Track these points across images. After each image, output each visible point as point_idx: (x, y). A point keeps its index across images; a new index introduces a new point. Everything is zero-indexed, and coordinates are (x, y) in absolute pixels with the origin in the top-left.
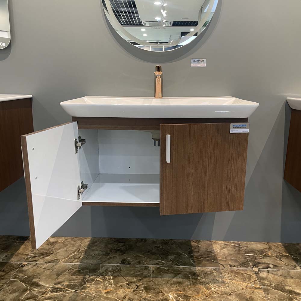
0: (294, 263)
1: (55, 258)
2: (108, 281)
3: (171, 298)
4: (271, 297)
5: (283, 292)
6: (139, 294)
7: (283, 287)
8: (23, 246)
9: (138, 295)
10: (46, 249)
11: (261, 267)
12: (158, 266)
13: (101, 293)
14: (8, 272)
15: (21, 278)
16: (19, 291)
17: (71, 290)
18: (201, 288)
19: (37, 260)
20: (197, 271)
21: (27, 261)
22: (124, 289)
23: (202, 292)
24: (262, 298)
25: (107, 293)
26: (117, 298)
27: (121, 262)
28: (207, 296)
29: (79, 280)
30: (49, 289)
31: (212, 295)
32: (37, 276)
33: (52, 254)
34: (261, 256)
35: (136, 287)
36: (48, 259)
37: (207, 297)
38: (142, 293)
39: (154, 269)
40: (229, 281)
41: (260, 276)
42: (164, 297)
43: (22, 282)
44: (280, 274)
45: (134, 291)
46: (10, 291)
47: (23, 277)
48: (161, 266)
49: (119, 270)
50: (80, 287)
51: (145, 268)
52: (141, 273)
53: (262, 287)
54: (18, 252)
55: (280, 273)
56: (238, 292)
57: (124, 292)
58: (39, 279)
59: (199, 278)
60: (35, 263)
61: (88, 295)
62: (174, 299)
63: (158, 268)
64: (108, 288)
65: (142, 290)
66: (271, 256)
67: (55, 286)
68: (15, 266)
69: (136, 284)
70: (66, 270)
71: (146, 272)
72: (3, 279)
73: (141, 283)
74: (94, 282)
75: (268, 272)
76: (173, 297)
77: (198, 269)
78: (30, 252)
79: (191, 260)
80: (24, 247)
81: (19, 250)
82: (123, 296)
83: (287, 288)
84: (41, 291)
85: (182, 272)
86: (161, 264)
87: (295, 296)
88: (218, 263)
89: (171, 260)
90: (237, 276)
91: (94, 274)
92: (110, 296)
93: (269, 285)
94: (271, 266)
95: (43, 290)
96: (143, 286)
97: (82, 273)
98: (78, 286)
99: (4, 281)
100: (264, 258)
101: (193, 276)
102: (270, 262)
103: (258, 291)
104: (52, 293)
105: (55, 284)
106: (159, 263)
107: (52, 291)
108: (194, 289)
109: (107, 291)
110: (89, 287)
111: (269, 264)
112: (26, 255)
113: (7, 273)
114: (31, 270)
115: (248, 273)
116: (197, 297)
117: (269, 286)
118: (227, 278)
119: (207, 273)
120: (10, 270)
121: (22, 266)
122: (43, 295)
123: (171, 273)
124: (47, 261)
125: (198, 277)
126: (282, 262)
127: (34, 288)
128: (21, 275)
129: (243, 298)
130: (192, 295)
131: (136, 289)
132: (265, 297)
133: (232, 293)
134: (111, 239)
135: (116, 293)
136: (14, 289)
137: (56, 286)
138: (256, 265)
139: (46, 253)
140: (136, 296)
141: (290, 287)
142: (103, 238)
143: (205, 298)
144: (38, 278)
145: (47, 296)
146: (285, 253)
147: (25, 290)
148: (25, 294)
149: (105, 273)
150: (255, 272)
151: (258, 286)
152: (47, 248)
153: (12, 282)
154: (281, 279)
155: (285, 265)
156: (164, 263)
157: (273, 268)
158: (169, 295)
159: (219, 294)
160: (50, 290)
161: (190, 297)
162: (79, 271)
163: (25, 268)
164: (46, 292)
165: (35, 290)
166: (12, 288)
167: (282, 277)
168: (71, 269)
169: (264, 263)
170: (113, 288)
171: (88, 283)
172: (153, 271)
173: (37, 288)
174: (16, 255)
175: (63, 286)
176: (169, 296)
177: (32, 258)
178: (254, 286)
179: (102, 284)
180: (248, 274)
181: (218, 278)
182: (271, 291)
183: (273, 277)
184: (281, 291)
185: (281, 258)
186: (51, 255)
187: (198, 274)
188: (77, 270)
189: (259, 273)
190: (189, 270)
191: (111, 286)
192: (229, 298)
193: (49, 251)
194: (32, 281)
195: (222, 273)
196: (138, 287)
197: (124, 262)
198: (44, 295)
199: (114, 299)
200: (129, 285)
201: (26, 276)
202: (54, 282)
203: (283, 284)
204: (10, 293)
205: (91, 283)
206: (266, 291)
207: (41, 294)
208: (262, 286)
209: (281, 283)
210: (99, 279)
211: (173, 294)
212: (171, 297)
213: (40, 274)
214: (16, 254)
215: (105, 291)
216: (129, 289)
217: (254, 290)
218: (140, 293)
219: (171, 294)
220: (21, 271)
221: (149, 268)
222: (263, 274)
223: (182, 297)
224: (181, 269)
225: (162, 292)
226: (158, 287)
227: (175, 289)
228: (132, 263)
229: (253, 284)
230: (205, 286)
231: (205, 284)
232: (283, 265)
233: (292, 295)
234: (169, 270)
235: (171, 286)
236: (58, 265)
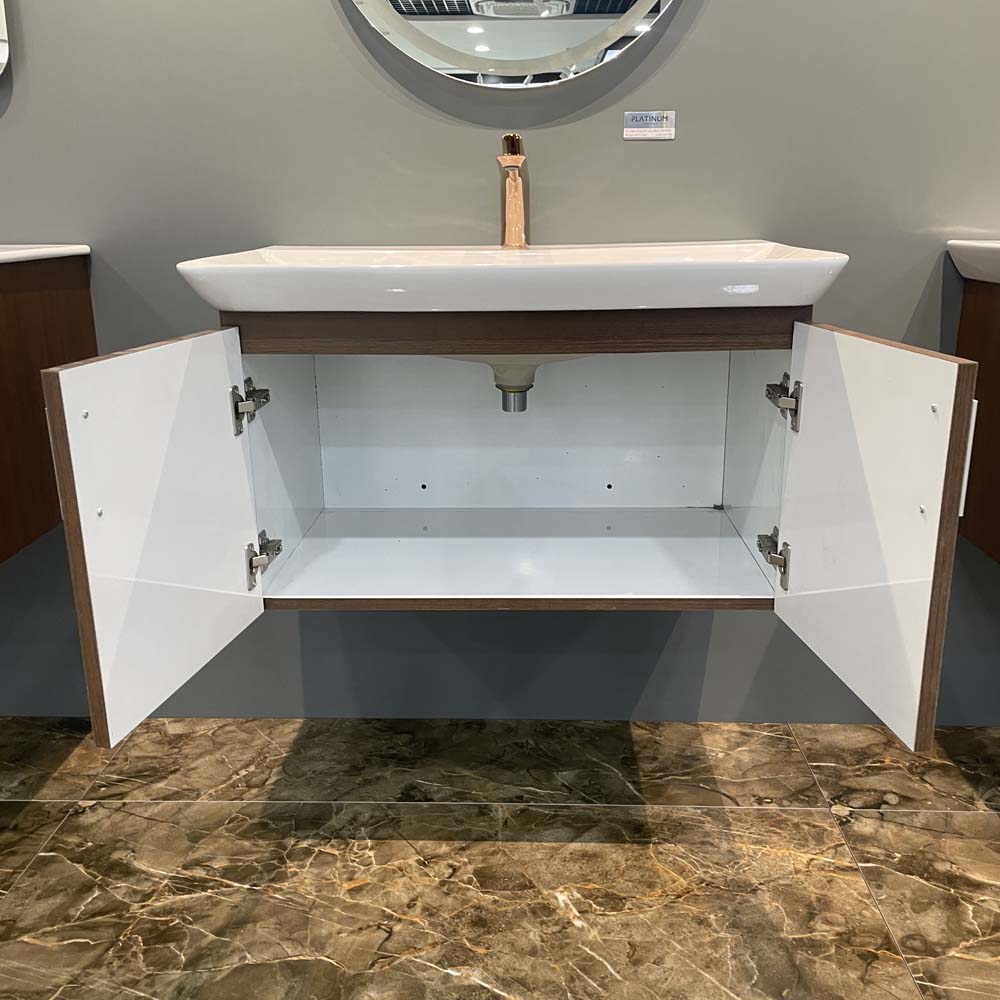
0: (967, 789)
1: (185, 786)
2: (356, 853)
3: (562, 905)
4: (889, 897)
5: (927, 879)
6: (457, 892)
7: (927, 863)
8: (78, 751)
9: (455, 898)
10: (155, 758)
11: (857, 803)
12: (522, 805)
13: (334, 891)
14: (32, 833)
15: (73, 849)
16: (66, 890)
17: (236, 884)
18: (661, 872)
19: (127, 793)
20: (649, 820)
21: (93, 795)
22: (410, 878)
23: (665, 886)
24: (860, 898)
25: (354, 891)
26: (387, 907)
27: (402, 794)
28: (680, 897)
29: (264, 852)
30: (166, 882)
31: (696, 892)
32: (127, 843)
33: (174, 772)
34: (859, 770)
35: (450, 871)
36: (161, 788)
37: (680, 900)
38: (468, 889)
39: (507, 815)
40: (753, 847)
41: (854, 831)
42: (541, 901)
43: (78, 863)
44: (919, 825)
45: (443, 883)
46: (39, 892)
47: (80, 845)
48: (532, 803)
49: (393, 819)
50: (265, 874)
51: (480, 812)
52: (466, 826)
53: (860, 865)
54: (61, 767)
55: (919, 821)
56: (781, 882)
57: (408, 888)
58: (133, 851)
59: (654, 839)
60: (118, 803)
61: (291, 900)
62: (571, 906)
63: (523, 811)
64: (356, 876)
65: (470, 882)
66: (891, 769)
67: (185, 872)
68: (54, 812)
69: (451, 862)
70: (220, 824)
71: (482, 824)
72: (13, 853)
73: (466, 860)
74: (311, 860)
75: (882, 817)
76: (569, 902)
77: (652, 811)
78: (101, 770)
79: (628, 784)
80: (84, 752)
81: (66, 762)
82: (405, 900)
83: (942, 867)
84: (139, 888)
85: (599, 821)
86: (532, 800)
87: (966, 893)
88: (718, 792)
89: (563, 785)
90: (779, 831)
91: (312, 833)
92: (364, 901)
93: (882, 858)
94: (892, 799)
95: (146, 887)
96: (470, 868)
97: (273, 830)
98: (261, 872)
99: (16, 860)
100: (868, 774)
101: (637, 836)
102: (889, 788)
103: (847, 878)
104: (174, 894)
105: (185, 867)
106: (526, 796)
107: (175, 887)
108: (638, 875)
109: (353, 885)
110: (295, 874)
111: (885, 793)
112: (89, 776)
113: (27, 834)
114: (107, 823)
115: (816, 824)
116: (646, 900)
117: (884, 862)
118: (746, 839)
119: (680, 823)
120: (36, 826)
121: (77, 813)
122: (144, 901)
123: (566, 825)
124: (158, 793)
125: (650, 837)
126: (927, 785)
127: (116, 879)
128: (73, 839)
129: (796, 901)
130: (632, 894)
131: (450, 877)
132: (869, 896)
133: (761, 884)
134: (368, 721)
135: (382, 892)
136: (50, 883)
137: (188, 873)
138: (841, 796)
139: (155, 770)
140: (450, 900)
141: (952, 863)
142: (343, 721)
143: (673, 902)
144: (128, 849)
145: (158, 904)
146: (940, 757)
147: (87, 888)
148: (85, 899)
149: (349, 830)
150: (839, 818)
151: (846, 863)
152: (160, 755)
153: (45, 862)
154: (925, 838)
155: (936, 794)
156: (541, 796)
157: (898, 805)
158: (557, 894)
159: (718, 887)
160: (166, 885)
161: (624, 898)
162: (264, 825)
163: (88, 819)
164: (154, 891)
165: (117, 888)
166: (45, 880)
167: (926, 832)
168: (237, 817)
169: (869, 790)
170: (374, 874)
171: (292, 861)
172: (506, 822)
173: (125, 882)
174: (55, 779)
175: (211, 873)
176: (556, 898)
177: (109, 785)
178: (833, 863)
179: (339, 864)
180: (815, 826)
181: (717, 840)
182: (890, 879)
183: (896, 835)
184: (921, 876)
185: (924, 773)
186: (171, 777)
187: (653, 827)
188: (255, 820)
189: (853, 821)
190: (622, 816)
191: (368, 870)
192: (752, 900)
193: (163, 764)
194: (110, 860)
195: (729, 825)
196: (455, 870)
197: (412, 793)
198: (149, 902)
199: (377, 909)
200: (424, 865)
201: (90, 844)
202: (181, 860)
203: (930, 856)
204: (39, 898)
205: (301, 863)
206: (874, 877)
207: (139, 899)
208: (860, 862)
209: (922, 852)
210: (328, 849)
211: (570, 891)
212: (564, 901)
213: (134, 835)
214: (56, 774)
215: (346, 886)
216: (427, 878)
217: (834, 875)
218: (461, 889)
219: (562, 892)
220: (76, 829)
221: (491, 811)
222: (866, 826)
223: (599, 899)
224: (597, 813)
225: (532, 886)
226: (520, 870)
227: (575, 874)
228: (436, 797)
229: (830, 856)
230: (674, 864)
231: (675, 859)
232: (931, 796)
233: (954, 888)
234: (556, 816)
235: (564, 866)
236: (194, 808)
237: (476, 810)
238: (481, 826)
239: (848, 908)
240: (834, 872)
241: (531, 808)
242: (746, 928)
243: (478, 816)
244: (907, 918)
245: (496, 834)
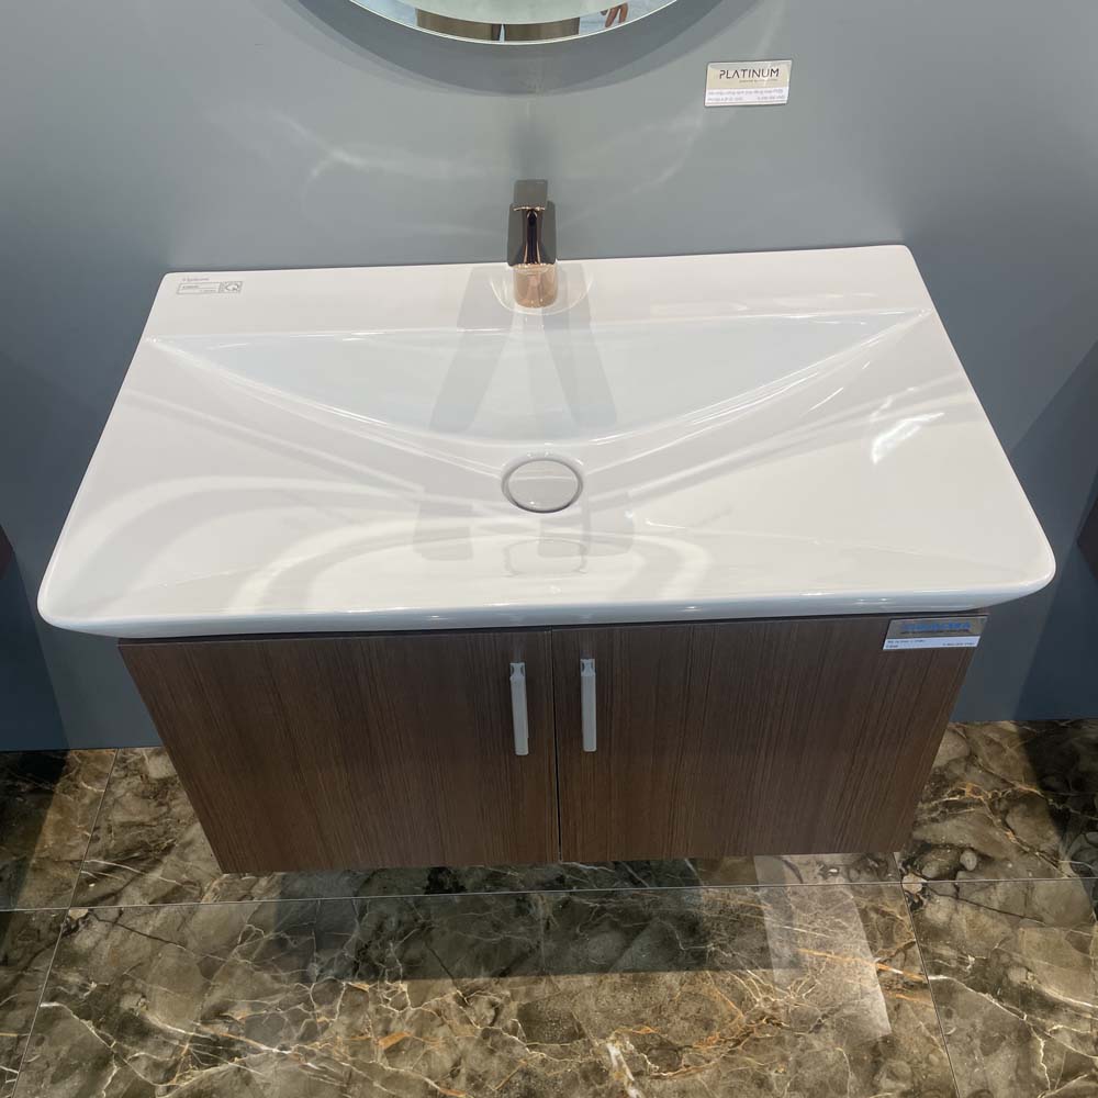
0: (1052, 839)
1: (184, 877)
2: (388, 988)
3: (615, 1063)
4: (960, 1030)
5: (999, 999)
6: (503, 1048)
7: (1001, 970)
8: (52, 816)
9: (500, 1057)
10: (142, 824)
11: (931, 871)
12: (563, 895)
13: (371, 1054)
14: (25, 969)
15: (76, 995)
16: (80, 1065)
17: (264, 1048)
18: (718, 1001)
19: (120, 891)
20: (705, 912)
21: (83, 897)
22: (450, 1027)
23: (722, 1025)
24: (928, 1034)
25: (393, 1052)
26: (430, 1077)
27: (429, 879)
28: (738, 1042)
29: (288, 991)
30: (187, 1046)
31: (756, 1034)
32: (134, 981)
33: (168, 849)
34: (935, 809)
35: (492, 1013)
36: (158, 882)
37: (739, 1048)
38: (514, 1043)
39: (549, 914)
40: (816, 953)
41: (926, 919)
42: (591, 1058)
43: (87, 1020)
44: (996, 906)
45: (486, 1034)
46: (52, 1070)
47: (83, 988)
48: (574, 889)
49: (423, 926)
50: (293, 1029)
51: (519, 907)
52: (505, 934)
53: (932, 978)
54: (38, 848)
55: (997, 897)
56: (846, 1012)
57: (450, 1045)
58: (144, 997)
59: (711, 947)
60: (112, 912)
61: (325, 1071)
62: (625, 1066)
63: (566, 903)
64: (392, 1027)
65: (514, 1032)
66: (971, 804)
67: (205, 1029)
68: (43, 928)
69: (492, 997)
70: (231, 945)
71: (522, 929)
72: (11, 1005)
73: (508, 993)
74: (340, 1001)
75: (957, 896)
76: (621, 1057)
77: (707, 897)
78: (84, 849)
80: (59, 817)
81: (41, 837)
82: (448, 1065)
83: (1017, 976)
84: (159, 1059)
85: (650, 917)
86: (575, 882)
87: (1039, 1019)
90: (844, 924)
91: (336, 956)
92: (405, 1068)
93: (954, 965)
94: (970, 860)
95: (165, 1056)
96: (514, 1006)
97: (292, 953)
98: (288, 1025)
99: (19, 1016)
100: (945, 817)
101: (691, 940)
102: (968, 840)
103: (916, 1000)
104: (199, 1066)
105: (205, 1021)
106: (568, 877)
107: (199, 1055)
108: (694, 1009)
109: (391, 1042)
110: (326, 1027)
111: (962, 849)
112: (71, 862)
113: (20, 968)
114: (106, 946)
115: (885, 909)
116: (703, 1050)
117: (956, 972)
118: (809, 940)
119: (738, 917)
120: (29, 956)
121: (72, 930)
122: (168, 1081)
123: (615, 926)
124: (155, 891)
125: (706, 942)
126: (1010, 833)
127: (132, 1044)
128: (74, 978)
130: (688, 1042)
131: (492, 1024)
132: (937, 1030)
133: (824, 1016)
135: (422, 1052)
136: (61, 1055)
137: (209, 1031)
138: (914, 858)
139: (143, 845)
140: (495, 1063)
141: (1029, 970)
143: (732, 1052)
144: (136, 992)
145: (184, 1084)
146: (1027, 781)
147: (102, 1062)
148: (103, 1080)
149: (377, 947)
150: (910, 896)
151: (915, 975)
152: (147, 819)
153: (50, 1018)
154: (997, 929)
155: (1019, 850)
156: (585, 876)
157: (977, 870)
158: (609, 1046)
159: (779, 1025)
160: (188, 1053)
161: (680, 1049)
162: (281, 943)
163: (84, 940)
164: (177, 1063)
165: (137, 1058)
166: (55, 1049)
167: (1003, 917)
168: (250, 930)
169: (945, 846)
170: (410, 1023)
171: (320, 1004)
172: (548, 924)
173: (142, 1048)
174: (35, 870)
175: (233, 1029)
176: (608, 1053)
177: (97, 878)
178: (902, 977)
179: (371, 1008)
180: (884, 914)
181: (778, 944)
182: (961, 998)
183: (972, 924)
184: (994, 994)
185: (1006, 812)
186: (165, 860)
187: (709, 924)
188: (271, 935)
189: (925, 901)
190: (673, 908)
191: (403, 1015)
192: (815, 1043)
193: (154, 836)
194: (122, 1012)
195: (790, 917)
196: (498, 1011)
197: (440, 877)
198: (173, 1082)
199: (420, 1081)
200: (465, 1005)
201: (94, 985)
202: (198, 1009)
203: (1005, 959)
204: (54, 1080)
205: (329, 1007)
206: (944, 995)
207: (162, 1077)
208: (931, 973)
209: (997, 953)
210: (357, 984)
211: (622, 1040)
212: (617, 1057)
213: (139, 968)
214: (34, 861)
215: (384, 1044)
216: (468, 1027)
217: (902, 996)
218: (505, 1042)
219: (613, 1042)
220: (70, 959)
221: (530, 906)
222: (939, 910)
223: (654, 1051)
224: (646, 902)
225: (582, 1036)
226: (567, 1006)
227: (626, 1011)
228: (469, 883)
229: (899, 964)
230: (733, 986)
231: (733, 980)
232: (1013, 853)
233: (1029, 1011)
234: (603, 910)
235: (614, 997)
236: (201, 916)
237: (512, 905)
238: (519, 934)
239: (915, 1051)
240: (901, 991)
241: (576, 899)
242: (808, 1090)
243: (516, 916)
244: (975, 1064)
245: (538, 947)
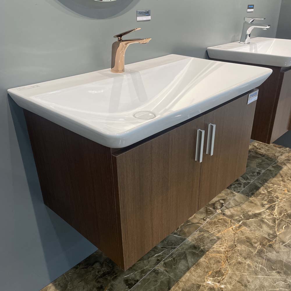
0: (228, 190)
3: (213, 284)
4: (254, 228)
5: (252, 218)
7: (247, 214)
11: (219, 207)
12: (162, 262)
18: (215, 256)
20: (193, 243)
23: (221, 259)
24: (251, 232)
27: (127, 285)
28: (227, 260)
31: (228, 256)
37: (229, 261)
39: (164, 268)
40: (220, 234)
41: (228, 215)
42: (207, 288)
48: (163, 259)
51: (156, 273)
52: (159, 281)
53: (240, 223)
55: (233, 204)
56: (236, 239)
59: (202, 248)
62: (215, 283)
63: (165, 263)
71: (162, 277)
75: (227, 208)
76: (212, 282)
77: (190, 240)
79: (175, 235)
83: (250, 213)
85: (185, 252)
88: (194, 223)
89: (162, 247)
90: (218, 226)
93: (240, 219)
94: (222, 201)
101: (197, 250)
102: (218, 199)
103: (243, 229)
106: (159, 258)
108: (213, 261)
111: (219, 201)
115: (220, 218)
116: (224, 267)
117: (242, 219)
118: (216, 233)
119: (200, 239)
123: (180, 259)
125: (200, 248)
129: (244, 242)
130: (220, 268)
132: (251, 230)
133: (234, 243)
134: (76, 268)
138: (214, 207)
141: (250, 211)
142: (67, 274)
143: (229, 263)
150: (221, 213)
151: (238, 225)
154: (239, 208)
156: (162, 255)
157: (225, 202)
159: (229, 251)
161: (220, 270)
167: (237, 206)
169: (216, 202)
172: (166, 271)
176: (209, 284)
178: (236, 227)
181: (212, 238)
182: (248, 223)
183: (235, 211)
184: (251, 218)
187: (197, 244)
189: (224, 212)
190: (187, 247)
192: (239, 248)
195: (208, 231)
197: (129, 283)
203: (245, 212)
206: (245, 224)
209: (243, 212)
211: (208, 279)
212: (211, 283)
217: (240, 230)
219: (207, 281)
221: (158, 271)
222: (228, 212)
223: (216, 275)
224: (180, 250)
225: (200, 285)
226: (190, 283)
227: (202, 273)
228: (138, 278)
229: (233, 225)
230: (214, 251)
231: (213, 250)
232: (226, 196)
233: (258, 217)
234: (174, 259)
235: (197, 272)
237: (154, 274)
238: (162, 278)
239: (253, 236)
240: (239, 229)
241: (166, 261)
242: (247, 257)
243: (157, 275)
244: (262, 231)
245: (170, 277)
